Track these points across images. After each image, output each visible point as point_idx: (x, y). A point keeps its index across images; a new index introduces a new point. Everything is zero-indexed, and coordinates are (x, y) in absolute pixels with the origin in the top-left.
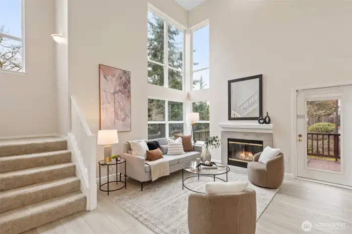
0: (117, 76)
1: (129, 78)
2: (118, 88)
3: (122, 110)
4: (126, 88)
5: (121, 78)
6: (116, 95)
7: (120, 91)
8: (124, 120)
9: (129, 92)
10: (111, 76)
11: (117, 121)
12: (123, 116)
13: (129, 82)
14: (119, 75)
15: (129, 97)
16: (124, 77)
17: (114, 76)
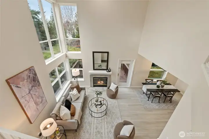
0: (26, 78)
1: (35, 72)
2: (30, 86)
4: (35, 81)
6: (31, 92)
8: (42, 101)
10: (21, 81)
11: (38, 107)
13: (36, 75)
14: (27, 75)
16: (31, 75)
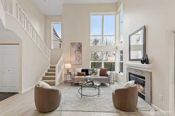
2: (77, 49)
3: (78, 57)
5: (78, 46)
6: (76, 52)
7: (77, 50)
8: (79, 60)
9: (81, 50)
11: (76, 61)
12: (79, 59)
13: (81, 46)
14: (77, 45)
15: (81, 52)
17: (75, 46)
